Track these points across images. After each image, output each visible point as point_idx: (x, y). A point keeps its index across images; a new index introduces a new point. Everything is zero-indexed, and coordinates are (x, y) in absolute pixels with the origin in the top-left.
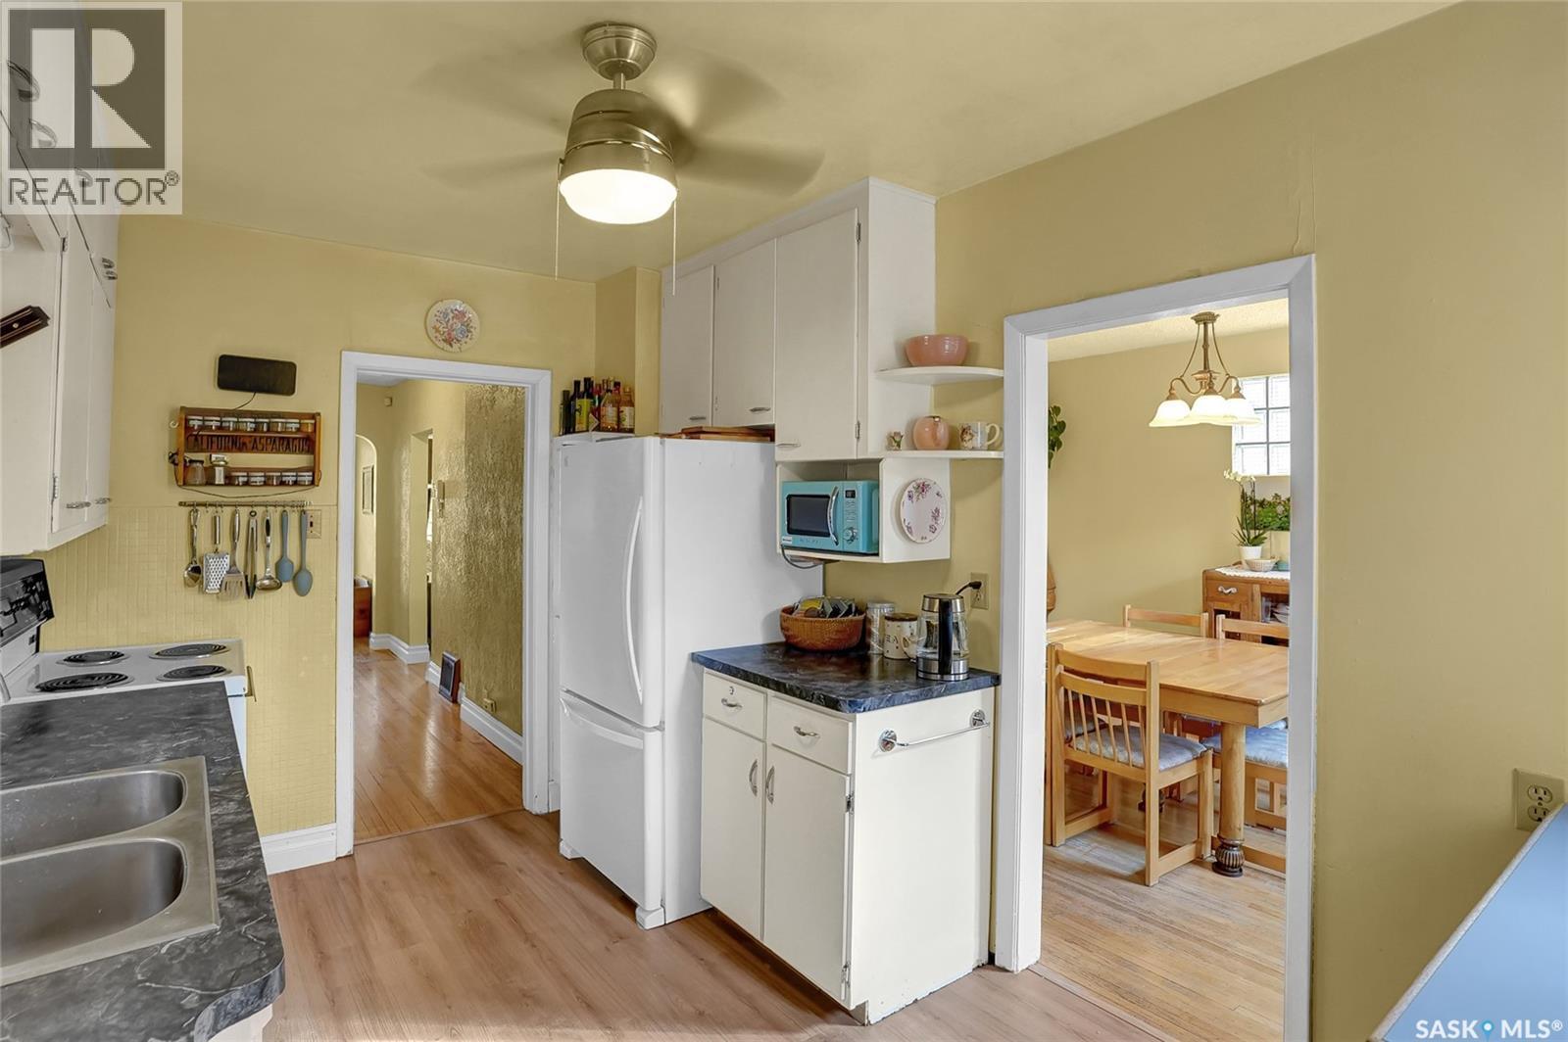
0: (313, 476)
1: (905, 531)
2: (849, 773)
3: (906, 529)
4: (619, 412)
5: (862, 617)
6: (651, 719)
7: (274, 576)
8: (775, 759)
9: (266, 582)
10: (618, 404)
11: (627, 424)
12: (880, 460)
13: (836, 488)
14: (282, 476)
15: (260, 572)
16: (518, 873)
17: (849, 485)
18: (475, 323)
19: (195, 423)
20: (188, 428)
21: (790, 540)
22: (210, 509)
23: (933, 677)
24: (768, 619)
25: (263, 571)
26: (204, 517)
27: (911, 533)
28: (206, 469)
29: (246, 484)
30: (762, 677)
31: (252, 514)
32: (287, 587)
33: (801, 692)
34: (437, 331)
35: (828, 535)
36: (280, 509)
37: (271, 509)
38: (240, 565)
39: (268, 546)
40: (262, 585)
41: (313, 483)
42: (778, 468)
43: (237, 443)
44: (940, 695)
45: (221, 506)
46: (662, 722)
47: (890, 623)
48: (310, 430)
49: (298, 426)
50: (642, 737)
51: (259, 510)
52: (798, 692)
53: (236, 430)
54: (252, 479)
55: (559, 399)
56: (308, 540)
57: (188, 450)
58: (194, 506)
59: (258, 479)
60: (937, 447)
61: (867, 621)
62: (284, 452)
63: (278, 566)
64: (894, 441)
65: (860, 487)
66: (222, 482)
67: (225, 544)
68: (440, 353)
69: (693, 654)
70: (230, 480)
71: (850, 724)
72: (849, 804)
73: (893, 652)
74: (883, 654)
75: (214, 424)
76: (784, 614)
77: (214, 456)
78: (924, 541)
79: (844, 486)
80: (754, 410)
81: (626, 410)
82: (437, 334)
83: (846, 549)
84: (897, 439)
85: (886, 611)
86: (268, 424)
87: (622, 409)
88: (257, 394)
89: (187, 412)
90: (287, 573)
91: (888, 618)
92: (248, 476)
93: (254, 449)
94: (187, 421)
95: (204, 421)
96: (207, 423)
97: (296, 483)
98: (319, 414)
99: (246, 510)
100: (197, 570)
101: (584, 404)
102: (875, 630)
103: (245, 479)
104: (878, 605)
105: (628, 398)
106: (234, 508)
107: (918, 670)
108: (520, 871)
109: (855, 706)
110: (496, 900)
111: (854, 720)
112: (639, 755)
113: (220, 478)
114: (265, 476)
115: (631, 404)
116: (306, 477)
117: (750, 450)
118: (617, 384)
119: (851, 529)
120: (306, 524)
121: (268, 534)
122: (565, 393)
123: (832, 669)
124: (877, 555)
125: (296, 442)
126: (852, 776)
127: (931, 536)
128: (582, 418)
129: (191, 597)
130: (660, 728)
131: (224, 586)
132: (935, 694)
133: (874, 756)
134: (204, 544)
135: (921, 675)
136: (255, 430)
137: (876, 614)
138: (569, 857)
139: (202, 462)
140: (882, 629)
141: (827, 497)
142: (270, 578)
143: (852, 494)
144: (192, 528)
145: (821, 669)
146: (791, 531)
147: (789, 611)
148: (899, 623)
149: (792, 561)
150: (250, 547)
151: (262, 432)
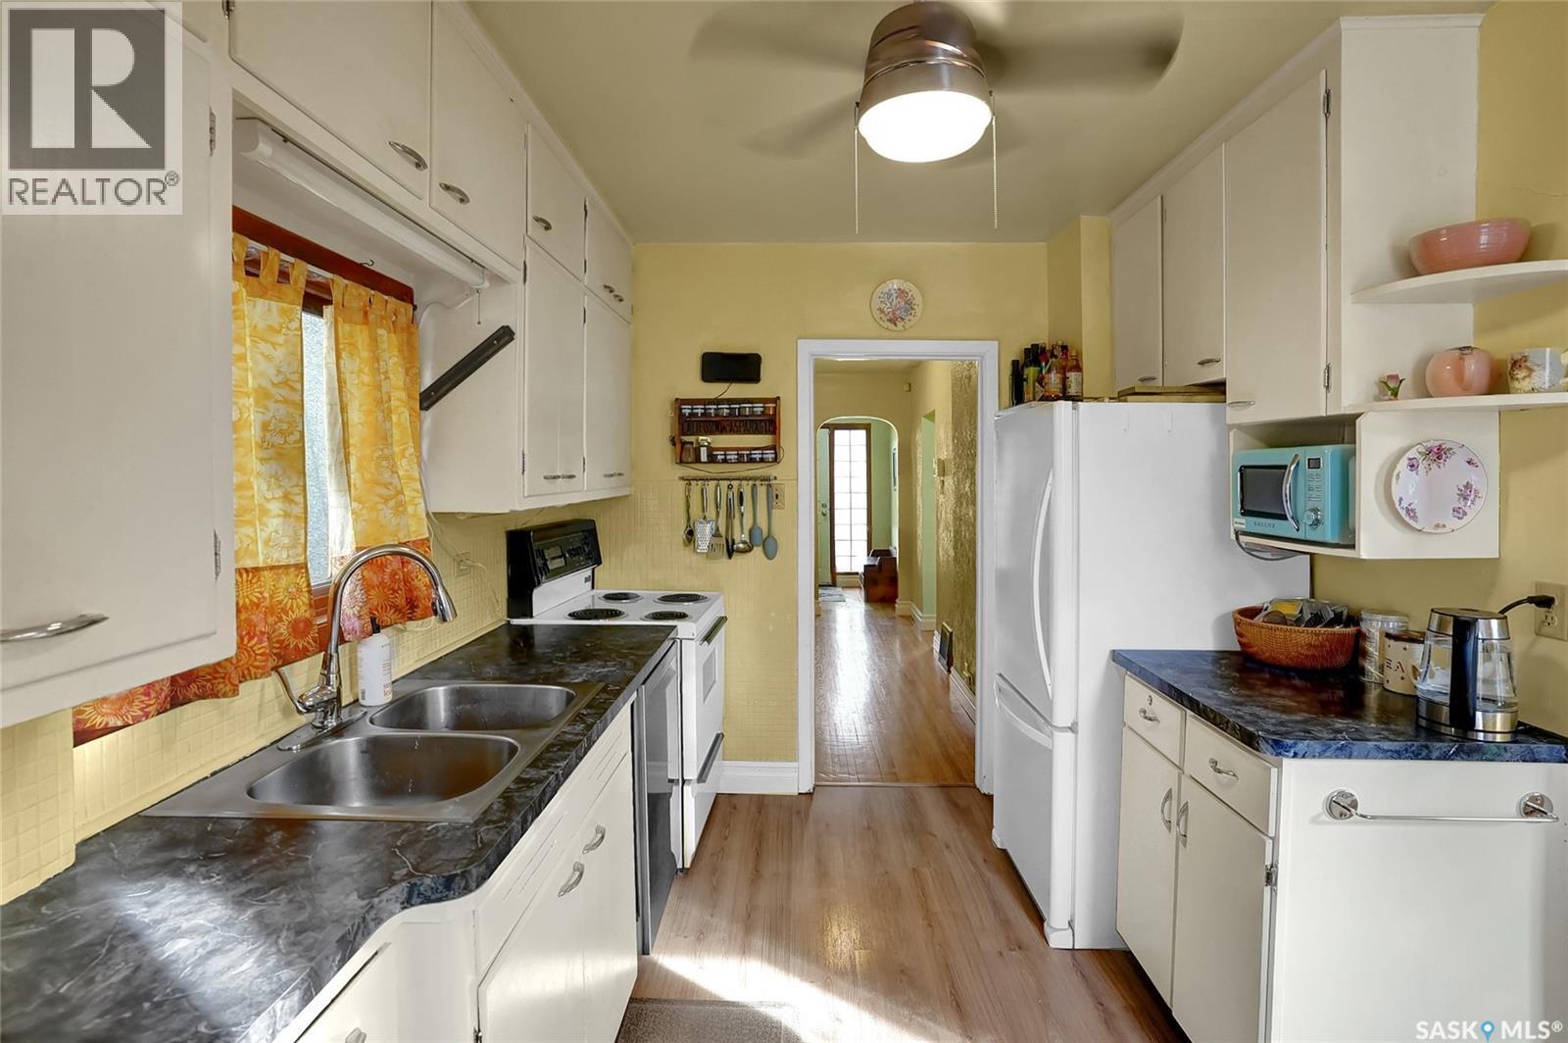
0: (776, 453)
1: (1403, 517)
2: (1272, 833)
3: (1403, 513)
4: (1064, 379)
5: (1351, 630)
6: (1062, 716)
7: (748, 541)
8: (1191, 794)
9: (741, 545)
10: (1063, 371)
11: (1073, 391)
12: (1358, 415)
13: (1296, 456)
14: (751, 454)
15: (737, 539)
16: (944, 849)
17: (1312, 452)
18: (918, 300)
19: (687, 411)
20: (681, 415)
21: (1243, 523)
22: (700, 482)
23: (1443, 730)
24: (1221, 620)
25: (740, 537)
26: (696, 487)
27: (1414, 518)
28: (695, 449)
29: (725, 461)
30: (1177, 690)
31: (730, 487)
32: (758, 551)
33: (1215, 718)
34: (881, 311)
35: (1284, 517)
36: (751, 483)
37: (744, 483)
38: (722, 530)
39: (742, 515)
40: (738, 548)
41: (776, 460)
42: (1231, 434)
43: (718, 426)
44: (1445, 757)
45: (707, 480)
46: (1075, 723)
47: (1392, 642)
48: (771, 413)
49: (762, 409)
50: (1051, 736)
51: (735, 483)
52: (1212, 716)
53: (717, 415)
54: (728, 457)
55: (1008, 370)
56: (774, 511)
57: (684, 434)
58: (688, 480)
59: (732, 456)
60: (1467, 390)
61: (1361, 636)
62: (754, 433)
63: (750, 531)
64: (1390, 388)
65: (1327, 453)
66: (706, 460)
67: (711, 512)
68: (887, 333)
69: (1114, 651)
70: (712, 459)
71: (1274, 771)
72: (1270, 878)
73: (1396, 685)
74: (1382, 684)
75: (700, 411)
76: (1239, 616)
77: (701, 438)
78: (1440, 530)
79: (1307, 453)
80: (1202, 363)
81: (1072, 376)
82: (882, 315)
83: (1309, 538)
84: (1392, 385)
85: (1393, 625)
86: (739, 409)
87: (1068, 374)
88: (733, 385)
89: (680, 403)
90: (757, 539)
91: (1388, 636)
92: (725, 455)
93: (732, 431)
94: (681, 409)
95: (692, 409)
96: (695, 411)
97: (762, 460)
98: (778, 398)
99: (726, 483)
100: (691, 533)
101: (1031, 372)
102: (1372, 648)
103: (723, 457)
104: (1380, 617)
105: (1075, 363)
106: (716, 482)
107: (1418, 716)
108: (947, 847)
109: (1279, 747)
110: (914, 869)
111: (1279, 766)
112: (1048, 753)
113: (704, 457)
114: (738, 454)
115: (1078, 368)
116: (769, 455)
117: (1198, 412)
118: (1064, 348)
119: (1315, 510)
120: (774, 498)
121: (741, 505)
122: (1015, 363)
123: (1282, 693)
124: (1353, 547)
125: (763, 424)
126: (1275, 840)
127: (1453, 523)
128: (1028, 388)
129: (685, 555)
130: (1073, 729)
131: (711, 547)
132: (1436, 754)
133: (1315, 820)
134: (695, 511)
135: (1423, 723)
136: (730, 415)
137: (1374, 627)
138: (999, 846)
139: (692, 443)
140: (1382, 649)
141: (1284, 467)
142: (744, 542)
143: (1315, 464)
144: (687, 498)
145: (1267, 690)
146: (1246, 513)
147: (1250, 613)
148: (1407, 645)
149: (1249, 550)
150: (729, 516)
151: (736, 416)
